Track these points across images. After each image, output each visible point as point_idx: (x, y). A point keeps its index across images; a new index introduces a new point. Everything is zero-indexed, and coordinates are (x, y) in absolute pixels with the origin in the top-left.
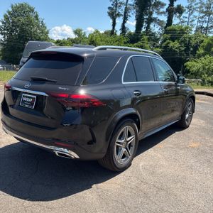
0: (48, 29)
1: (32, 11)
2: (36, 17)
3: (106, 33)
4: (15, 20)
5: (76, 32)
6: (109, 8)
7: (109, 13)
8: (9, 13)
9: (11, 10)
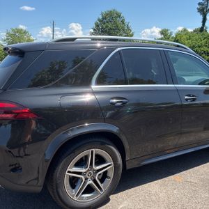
0: (132, 31)
1: (119, 16)
2: (123, 22)
3: (195, 31)
4: (104, 26)
5: (162, 33)
6: (199, 4)
7: (198, 9)
8: (99, 20)
9: (101, 17)
